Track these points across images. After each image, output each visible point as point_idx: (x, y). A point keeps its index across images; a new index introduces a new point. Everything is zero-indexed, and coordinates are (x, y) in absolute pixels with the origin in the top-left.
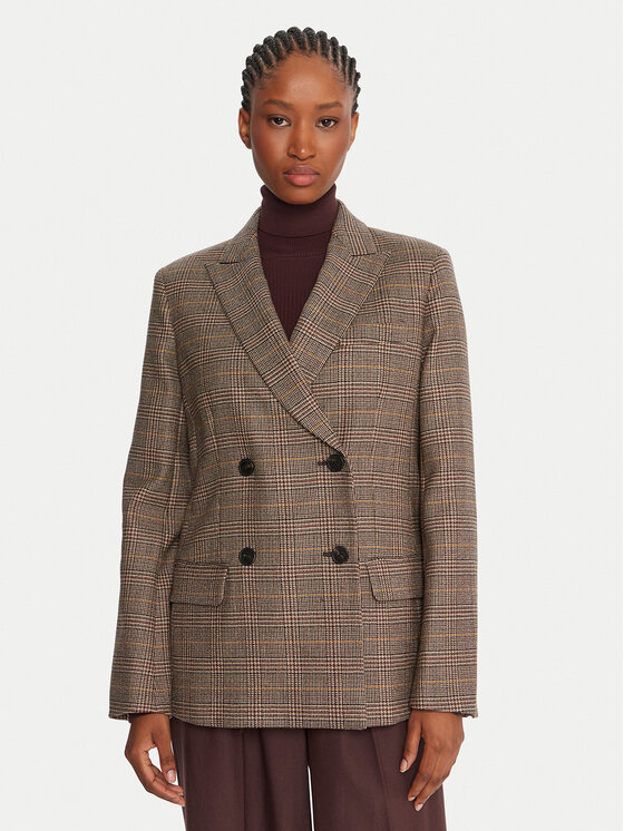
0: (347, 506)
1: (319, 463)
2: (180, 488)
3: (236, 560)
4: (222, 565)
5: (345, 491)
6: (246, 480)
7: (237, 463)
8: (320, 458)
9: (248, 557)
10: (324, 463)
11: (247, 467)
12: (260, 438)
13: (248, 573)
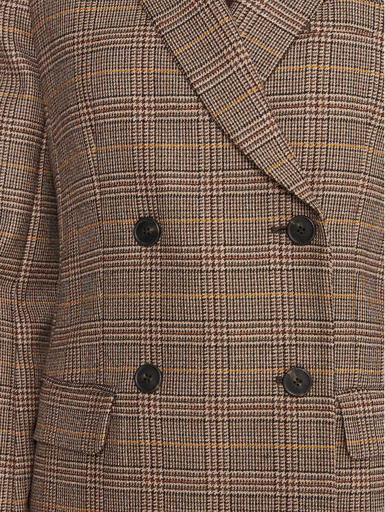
0: (319, 303)
1: (273, 230)
2: (39, 252)
3: (129, 383)
4: (105, 390)
5: (316, 280)
6: (146, 252)
7: (130, 223)
8: (275, 220)
9: (148, 379)
10: (281, 230)
11: (147, 232)
12: (174, 183)
13: (151, 406)
